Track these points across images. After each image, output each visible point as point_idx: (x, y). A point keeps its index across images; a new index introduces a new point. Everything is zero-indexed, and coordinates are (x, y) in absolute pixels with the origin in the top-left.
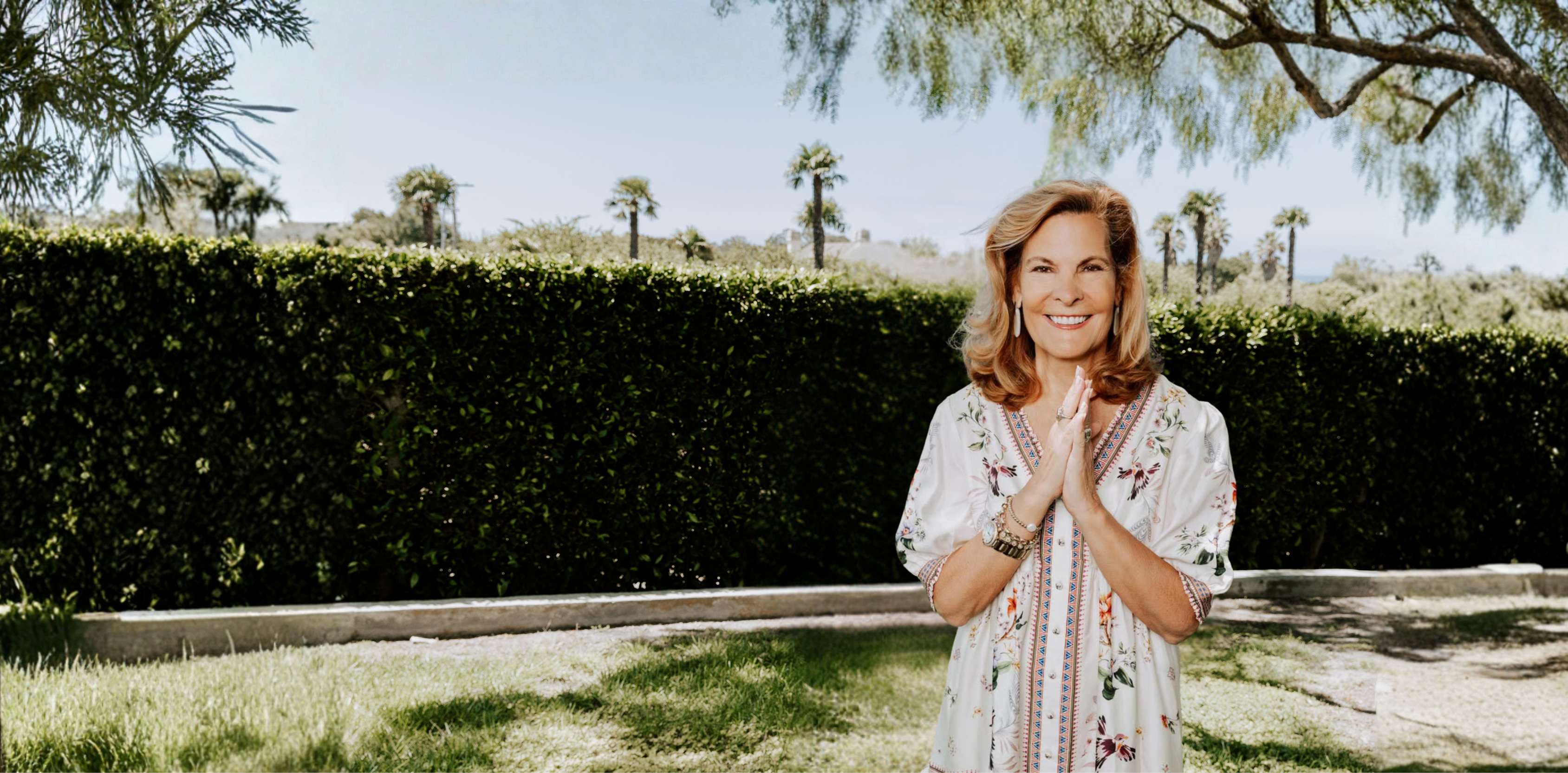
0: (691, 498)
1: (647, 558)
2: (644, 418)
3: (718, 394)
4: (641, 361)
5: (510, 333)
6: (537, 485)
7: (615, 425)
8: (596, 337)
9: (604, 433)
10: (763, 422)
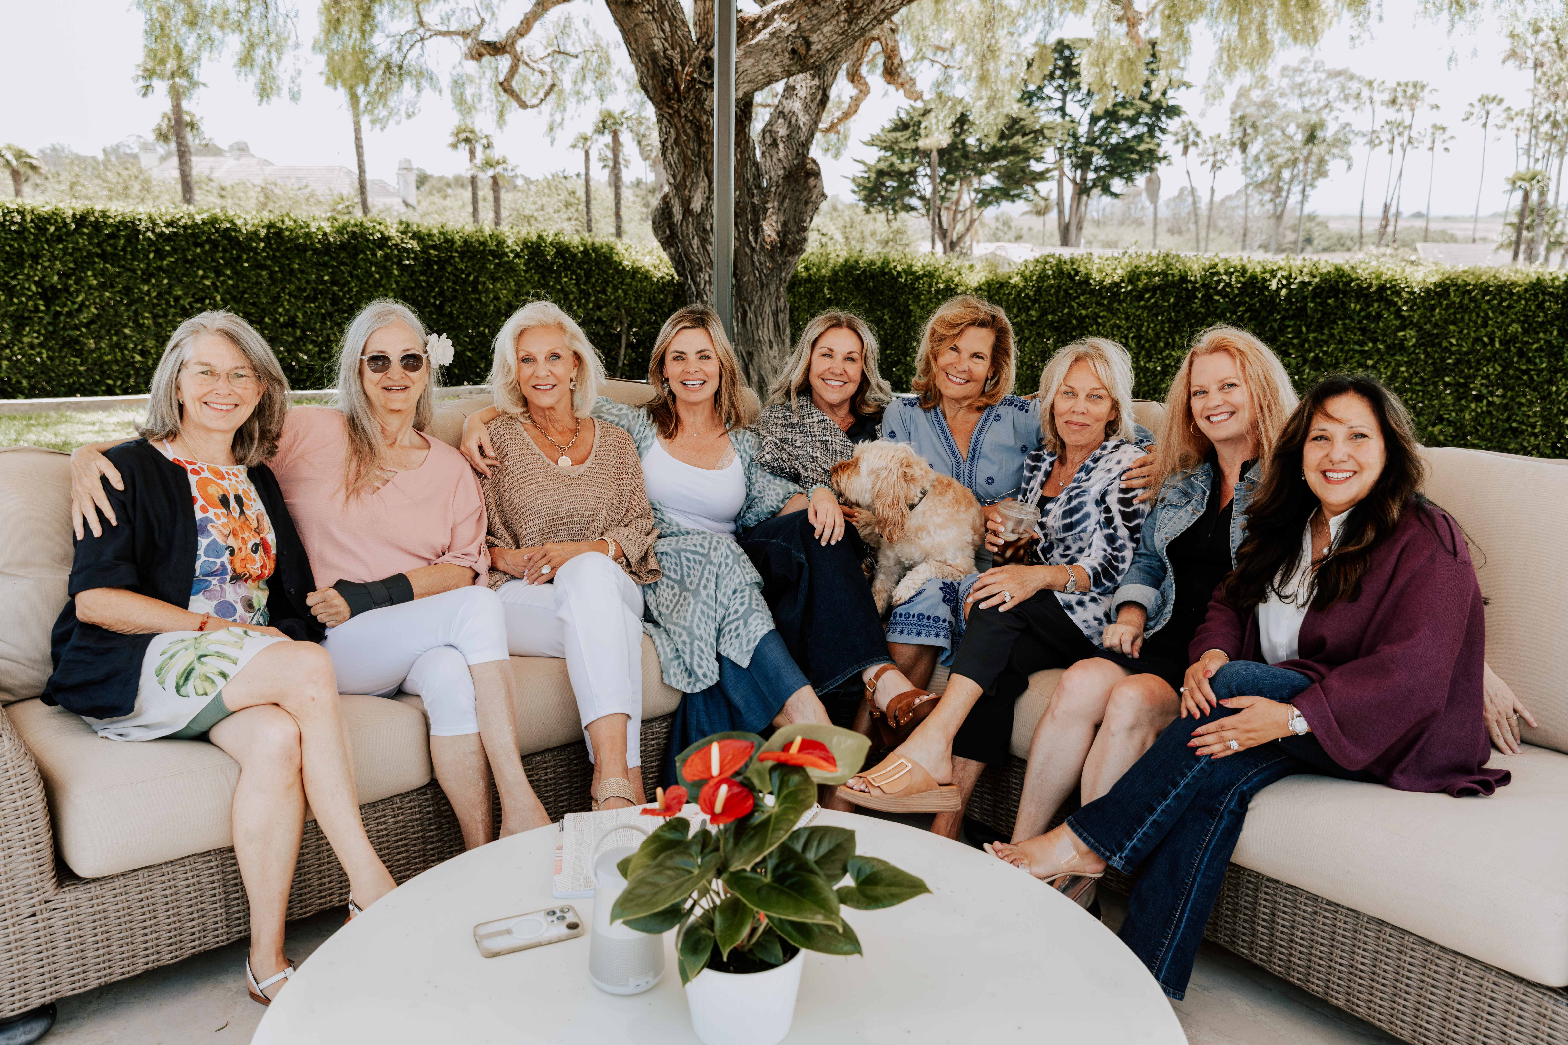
0: (136, 345)
1: (110, 382)
2: (101, 296)
3: (146, 281)
4: (95, 263)
5: (11, 246)
6: (37, 338)
7: (83, 302)
8: (65, 249)
9: (76, 306)
10: (177, 299)
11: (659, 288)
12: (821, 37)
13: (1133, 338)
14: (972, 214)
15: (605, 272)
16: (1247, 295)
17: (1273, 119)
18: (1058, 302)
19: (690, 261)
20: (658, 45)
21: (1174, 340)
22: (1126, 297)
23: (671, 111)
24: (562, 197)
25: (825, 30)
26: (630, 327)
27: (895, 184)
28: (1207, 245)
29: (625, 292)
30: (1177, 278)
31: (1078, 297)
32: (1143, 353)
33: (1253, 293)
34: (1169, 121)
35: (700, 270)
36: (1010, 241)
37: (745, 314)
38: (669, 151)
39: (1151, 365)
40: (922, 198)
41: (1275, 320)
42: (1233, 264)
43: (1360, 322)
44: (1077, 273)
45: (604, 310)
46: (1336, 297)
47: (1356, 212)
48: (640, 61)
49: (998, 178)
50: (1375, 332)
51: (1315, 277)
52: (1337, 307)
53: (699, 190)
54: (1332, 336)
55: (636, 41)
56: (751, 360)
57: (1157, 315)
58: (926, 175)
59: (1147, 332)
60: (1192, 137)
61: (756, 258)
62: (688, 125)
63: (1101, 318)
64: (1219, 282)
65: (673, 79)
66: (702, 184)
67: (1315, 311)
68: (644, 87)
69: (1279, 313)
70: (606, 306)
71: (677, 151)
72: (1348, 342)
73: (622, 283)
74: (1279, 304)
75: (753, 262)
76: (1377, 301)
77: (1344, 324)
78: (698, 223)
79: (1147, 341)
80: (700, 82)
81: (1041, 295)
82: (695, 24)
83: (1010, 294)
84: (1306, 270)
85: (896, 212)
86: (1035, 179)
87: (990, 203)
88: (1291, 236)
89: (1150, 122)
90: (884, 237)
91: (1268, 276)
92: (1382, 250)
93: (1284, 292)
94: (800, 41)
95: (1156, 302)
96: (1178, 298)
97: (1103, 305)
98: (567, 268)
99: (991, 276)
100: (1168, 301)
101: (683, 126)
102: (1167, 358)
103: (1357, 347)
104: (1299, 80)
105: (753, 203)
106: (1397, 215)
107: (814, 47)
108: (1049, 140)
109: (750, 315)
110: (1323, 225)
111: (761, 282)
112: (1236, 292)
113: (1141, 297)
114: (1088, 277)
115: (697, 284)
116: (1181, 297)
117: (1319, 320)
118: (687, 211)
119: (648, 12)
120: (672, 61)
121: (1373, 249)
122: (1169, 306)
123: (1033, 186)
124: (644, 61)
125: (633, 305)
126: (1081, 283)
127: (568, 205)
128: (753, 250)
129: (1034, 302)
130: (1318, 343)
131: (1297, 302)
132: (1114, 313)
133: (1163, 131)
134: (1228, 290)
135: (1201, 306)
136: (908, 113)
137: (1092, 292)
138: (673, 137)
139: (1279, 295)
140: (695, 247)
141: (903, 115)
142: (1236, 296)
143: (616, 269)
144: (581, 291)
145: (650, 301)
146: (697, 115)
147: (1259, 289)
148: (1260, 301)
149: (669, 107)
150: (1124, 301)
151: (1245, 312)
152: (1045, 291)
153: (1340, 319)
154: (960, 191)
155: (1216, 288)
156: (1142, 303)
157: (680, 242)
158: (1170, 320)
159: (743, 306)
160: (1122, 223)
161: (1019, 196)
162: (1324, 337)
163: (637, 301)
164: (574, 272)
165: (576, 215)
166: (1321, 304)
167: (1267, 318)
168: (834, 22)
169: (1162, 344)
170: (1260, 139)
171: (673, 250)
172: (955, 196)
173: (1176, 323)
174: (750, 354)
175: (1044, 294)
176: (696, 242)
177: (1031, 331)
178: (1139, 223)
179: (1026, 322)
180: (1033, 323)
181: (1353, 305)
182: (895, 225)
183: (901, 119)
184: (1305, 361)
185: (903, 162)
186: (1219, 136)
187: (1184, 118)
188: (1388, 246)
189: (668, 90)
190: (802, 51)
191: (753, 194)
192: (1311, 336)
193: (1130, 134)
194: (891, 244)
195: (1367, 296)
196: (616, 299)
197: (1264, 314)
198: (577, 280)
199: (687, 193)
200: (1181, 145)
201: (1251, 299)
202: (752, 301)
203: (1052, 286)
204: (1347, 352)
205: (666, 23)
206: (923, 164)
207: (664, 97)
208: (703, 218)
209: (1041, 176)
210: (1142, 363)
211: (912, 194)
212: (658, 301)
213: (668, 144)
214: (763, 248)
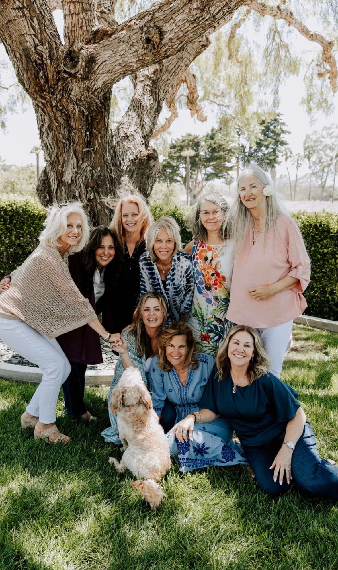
12: (174, 26)
14: (202, 184)
17: (320, 147)
20: (30, 42)
23: (44, 101)
24: (28, 174)
25: (178, 19)
27: (170, 171)
34: (282, 147)
38: (45, 136)
40: (182, 177)
48: (15, 56)
49: (213, 169)
53: (70, 166)
55: (10, 37)
58: (183, 167)
60: (289, 154)
62: (59, 114)
65: (44, 72)
66: (72, 162)
68: (21, 81)
71: (51, 135)
73: (33, 223)
78: (69, 191)
80: (65, 72)
82: (65, 36)
85: (171, 182)
86: (228, 170)
87: (210, 179)
89: (274, 147)
94: (153, 31)
101: (55, 115)
104: (330, 132)
105: (111, 177)
107: (167, 37)
108: (234, 153)
118: (60, 182)
119: (19, 8)
120: (42, 56)
123: (227, 173)
124: (18, 56)
127: (30, 177)
133: (279, 151)
136: (176, 141)
138: (48, 123)
141: (174, 142)
143: (29, 215)
144: (7, 229)
146: (65, 104)
149: (42, 97)
154: (197, 174)
161: (222, 177)
168: (187, 11)
170: (315, 155)
172: (194, 176)
182: (170, 188)
183: (173, 144)
185: (173, 162)
186: (299, 154)
187: (287, 146)
189: (40, 83)
190: (156, 39)
191: (111, 170)
193: (266, 152)
199: (60, 168)
200: (285, 157)
205: (35, 20)
206: (182, 163)
207: (37, 89)
208: (73, 188)
209: (231, 168)
211: (178, 175)
213: (44, 130)
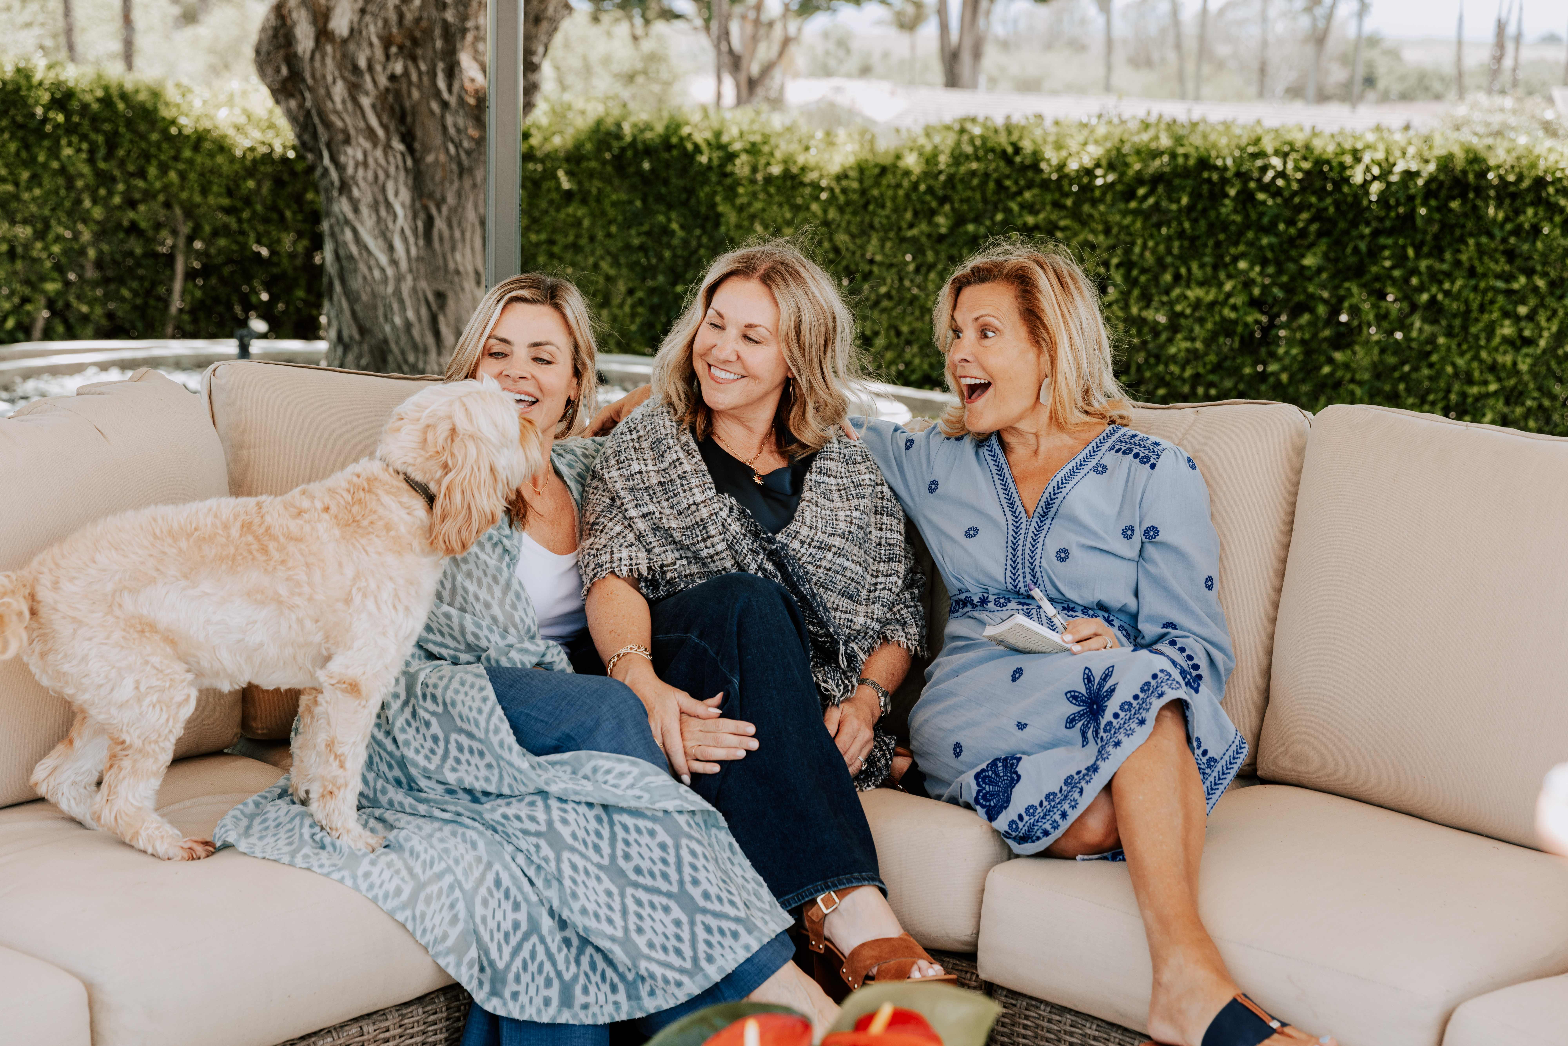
11: (245, 169)
13: (1118, 266)
14: (785, 27)
15: (143, 137)
16: (1314, 193)
18: (985, 200)
19: (328, 125)
21: (1189, 270)
22: (1104, 194)
26: (190, 239)
28: (1198, 88)
29: (182, 175)
30: (1192, 162)
31: (1020, 193)
32: (1136, 292)
33: (1324, 188)
35: (347, 141)
36: (849, 76)
37: (429, 222)
39: (1149, 314)
41: (1362, 237)
42: (1289, 137)
43: (1504, 240)
44: (1017, 150)
45: (142, 208)
46: (1463, 196)
47: (1452, 33)
50: (1530, 258)
51: (1427, 161)
52: (1465, 215)
54: (1458, 263)
56: (442, 306)
57: (1158, 226)
59: (1142, 255)
61: (449, 120)
63: (1063, 229)
64: (1264, 169)
67: (1428, 220)
69: (1368, 224)
70: (143, 201)
72: (1485, 275)
73: (176, 158)
74: (1368, 208)
75: (444, 128)
76: (1532, 204)
77: (1478, 245)
78: (344, 56)
79: (1143, 271)
81: (954, 188)
83: (899, 186)
84: (1411, 151)
85: (647, 22)
88: (1337, 75)
90: (626, 67)
91: (1348, 159)
92: (1498, 100)
93: (1376, 188)
95: (1157, 204)
96: (1195, 196)
97: (1063, 207)
98: (70, 129)
99: (865, 155)
100: (1178, 201)
102: (1178, 300)
103: (1500, 284)
105: (445, 21)
106: (1518, 39)
109: (440, 224)
110: (1394, 54)
111: (460, 164)
112: (1295, 186)
113: (1129, 194)
114: (1037, 158)
115: (340, 167)
116: (1200, 196)
117: (1436, 237)
118: (323, 33)
121: (1482, 98)
122: (1180, 210)
125: (198, 199)
126: (1024, 168)
128: (445, 105)
129: (943, 200)
130: (1435, 277)
131: (1398, 204)
132: (1084, 222)
134: (1280, 182)
135: (1235, 211)
137: (1046, 185)
139: (1367, 193)
140: (338, 99)
142: (1295, 194)
143: (165, 133)
145: (230, 193)
147: (1335, 183)
148: (1337, 204)
150: (1102, 200)
151: (1311, 221)
152: (962, 180)
153: (1471, 235)
155: (1259, 180)
156: (1133, 205)
157: (309, 89)
158: (1181, 234)
159: (426, 208)
160: (1049, 46)
162: (1445, 267)
163: (204, 192)
164: (84, 137)
165: (41, 18)
166: (1438, 209)
167: (1346, 232)
169: (1168, 277)
171: (293, 104)
173: (1193, 240)
174: (441, 296)
175: (960, 187)
176: (339, 90)
177: (937, 253)
178: (1078, 46)
179: (929, 236)
180: (941, 238)
181: (1491, 211)
182: (647, 46)
184: (1414, 307)
188: (1503, 92)
192: (1423, 264)
194: (640, 79)
195: (1514, 196)
196: (166, 188)
197: (1342, 225)
198: (92, 152)
201: (1321, 199)
202: (443, 199)
203: (973, 173)
204: (1485, 292)
208: (353, 48)
210: (1135, 310)
212: (244, 191)
214: (461, 101)
